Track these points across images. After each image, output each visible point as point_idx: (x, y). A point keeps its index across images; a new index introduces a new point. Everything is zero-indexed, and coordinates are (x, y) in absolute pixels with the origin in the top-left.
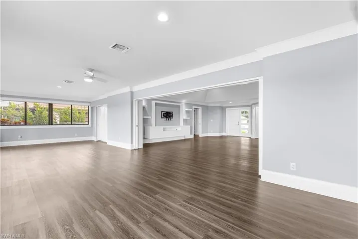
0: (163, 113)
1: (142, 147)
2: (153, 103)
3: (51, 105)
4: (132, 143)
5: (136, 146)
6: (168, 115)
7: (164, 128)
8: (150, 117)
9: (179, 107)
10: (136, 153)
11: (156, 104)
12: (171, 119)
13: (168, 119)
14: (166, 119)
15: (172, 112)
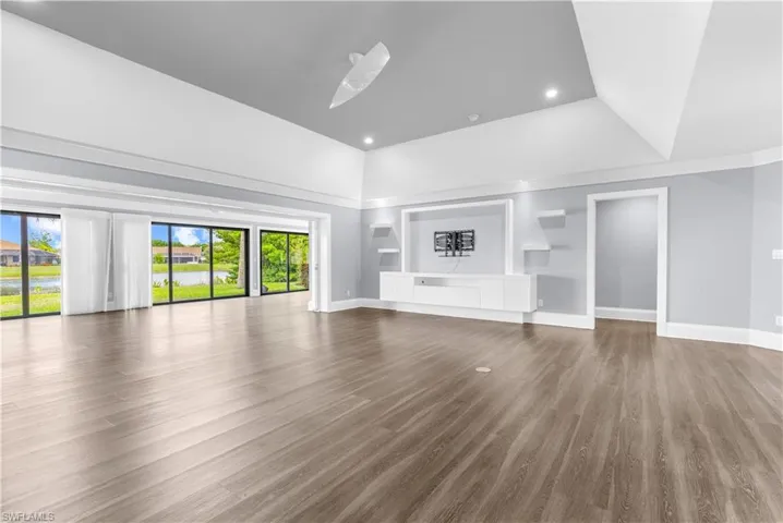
8: (396, 250)
12: (464, 253)
13: (450, 253)
14: (444, 253)
15: (473, 232)
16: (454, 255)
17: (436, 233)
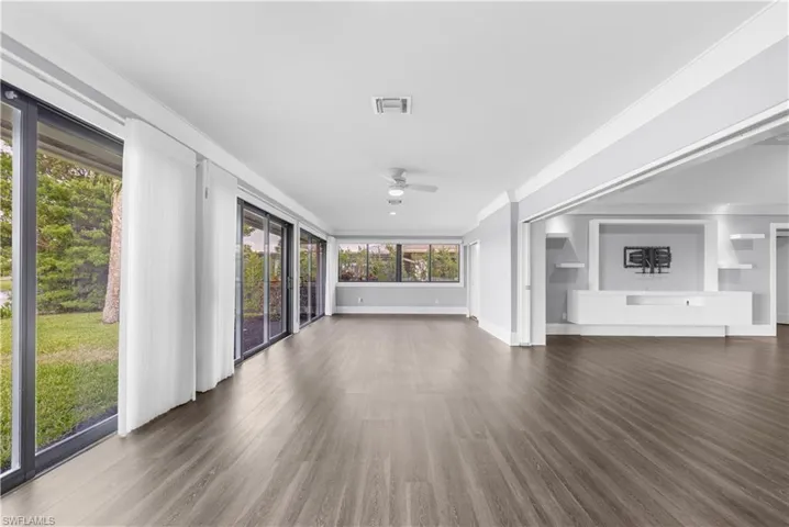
0: (629, 252)
1: (544, 343)
2: (594, 225)
3: (399, 246)
4: (514, 329)
5: (524, 338)
6: (650, 259)
7: (628, 297)
8: (583, 265)
9: (699, 231)
10: (525, 356)
11: (603, 229)
12: (663, 270)
13: (648, 270)
14: (640, 270)
15: (668, 248)
16: (652, 272)
17: (626, 248)
